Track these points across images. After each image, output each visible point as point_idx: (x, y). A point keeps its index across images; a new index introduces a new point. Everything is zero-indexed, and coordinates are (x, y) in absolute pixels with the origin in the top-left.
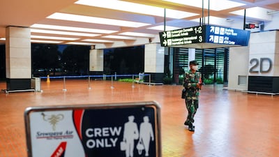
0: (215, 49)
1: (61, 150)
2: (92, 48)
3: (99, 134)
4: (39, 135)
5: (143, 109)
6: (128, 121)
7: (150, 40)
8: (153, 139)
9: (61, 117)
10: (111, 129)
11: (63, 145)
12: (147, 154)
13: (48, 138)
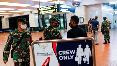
0: (59, 15)
1: (48, 61)
2: (3, 17)
3: (65, 53)
4: (38, 54)
5: (86, 41)
6: (78, 47)
7: (31, 12)
8: (91, 56)
9: (47, 46)
10: (70, 51)
11: (49, 58)
12: (88, 63)
13: (42, 55)
